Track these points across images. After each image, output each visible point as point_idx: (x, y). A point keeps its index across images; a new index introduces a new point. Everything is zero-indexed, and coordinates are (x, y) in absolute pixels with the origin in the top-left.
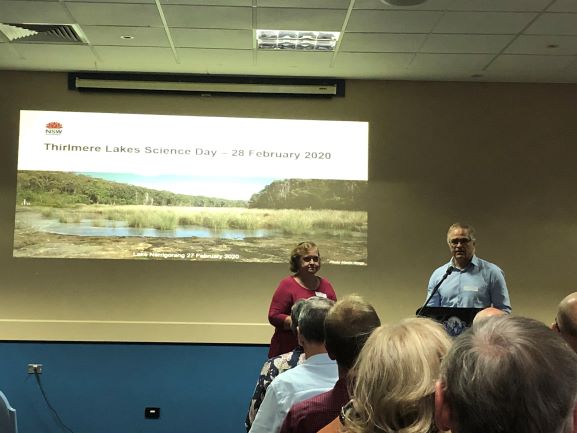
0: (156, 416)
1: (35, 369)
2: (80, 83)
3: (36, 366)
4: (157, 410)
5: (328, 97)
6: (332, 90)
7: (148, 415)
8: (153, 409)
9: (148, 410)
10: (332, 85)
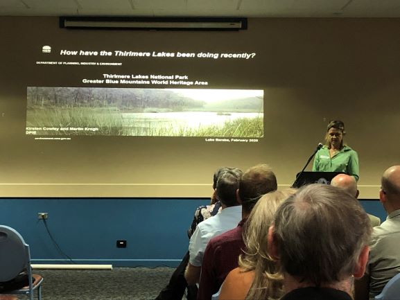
0: (124, 246)
1: (43, 216)
2: (67, 24)
3: (43, 214)
4: (125, 242)
5: (237, 30)
6: (239, 25)
7: (119, 245)
8: (122, 241)
9: (118, 242)
10: (239, 22)
